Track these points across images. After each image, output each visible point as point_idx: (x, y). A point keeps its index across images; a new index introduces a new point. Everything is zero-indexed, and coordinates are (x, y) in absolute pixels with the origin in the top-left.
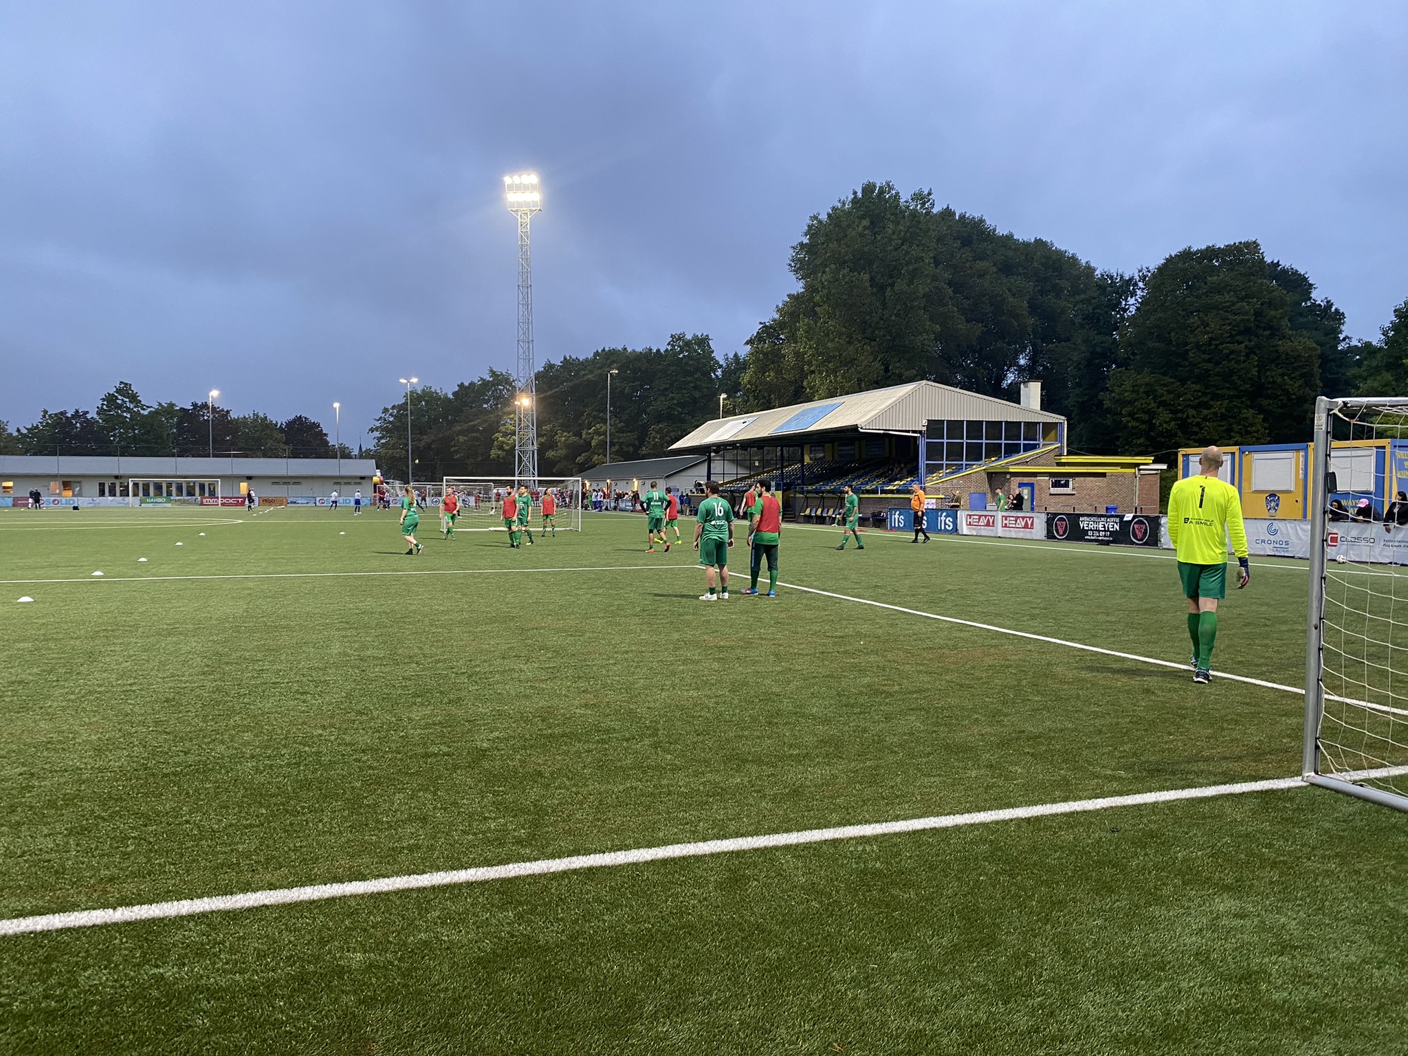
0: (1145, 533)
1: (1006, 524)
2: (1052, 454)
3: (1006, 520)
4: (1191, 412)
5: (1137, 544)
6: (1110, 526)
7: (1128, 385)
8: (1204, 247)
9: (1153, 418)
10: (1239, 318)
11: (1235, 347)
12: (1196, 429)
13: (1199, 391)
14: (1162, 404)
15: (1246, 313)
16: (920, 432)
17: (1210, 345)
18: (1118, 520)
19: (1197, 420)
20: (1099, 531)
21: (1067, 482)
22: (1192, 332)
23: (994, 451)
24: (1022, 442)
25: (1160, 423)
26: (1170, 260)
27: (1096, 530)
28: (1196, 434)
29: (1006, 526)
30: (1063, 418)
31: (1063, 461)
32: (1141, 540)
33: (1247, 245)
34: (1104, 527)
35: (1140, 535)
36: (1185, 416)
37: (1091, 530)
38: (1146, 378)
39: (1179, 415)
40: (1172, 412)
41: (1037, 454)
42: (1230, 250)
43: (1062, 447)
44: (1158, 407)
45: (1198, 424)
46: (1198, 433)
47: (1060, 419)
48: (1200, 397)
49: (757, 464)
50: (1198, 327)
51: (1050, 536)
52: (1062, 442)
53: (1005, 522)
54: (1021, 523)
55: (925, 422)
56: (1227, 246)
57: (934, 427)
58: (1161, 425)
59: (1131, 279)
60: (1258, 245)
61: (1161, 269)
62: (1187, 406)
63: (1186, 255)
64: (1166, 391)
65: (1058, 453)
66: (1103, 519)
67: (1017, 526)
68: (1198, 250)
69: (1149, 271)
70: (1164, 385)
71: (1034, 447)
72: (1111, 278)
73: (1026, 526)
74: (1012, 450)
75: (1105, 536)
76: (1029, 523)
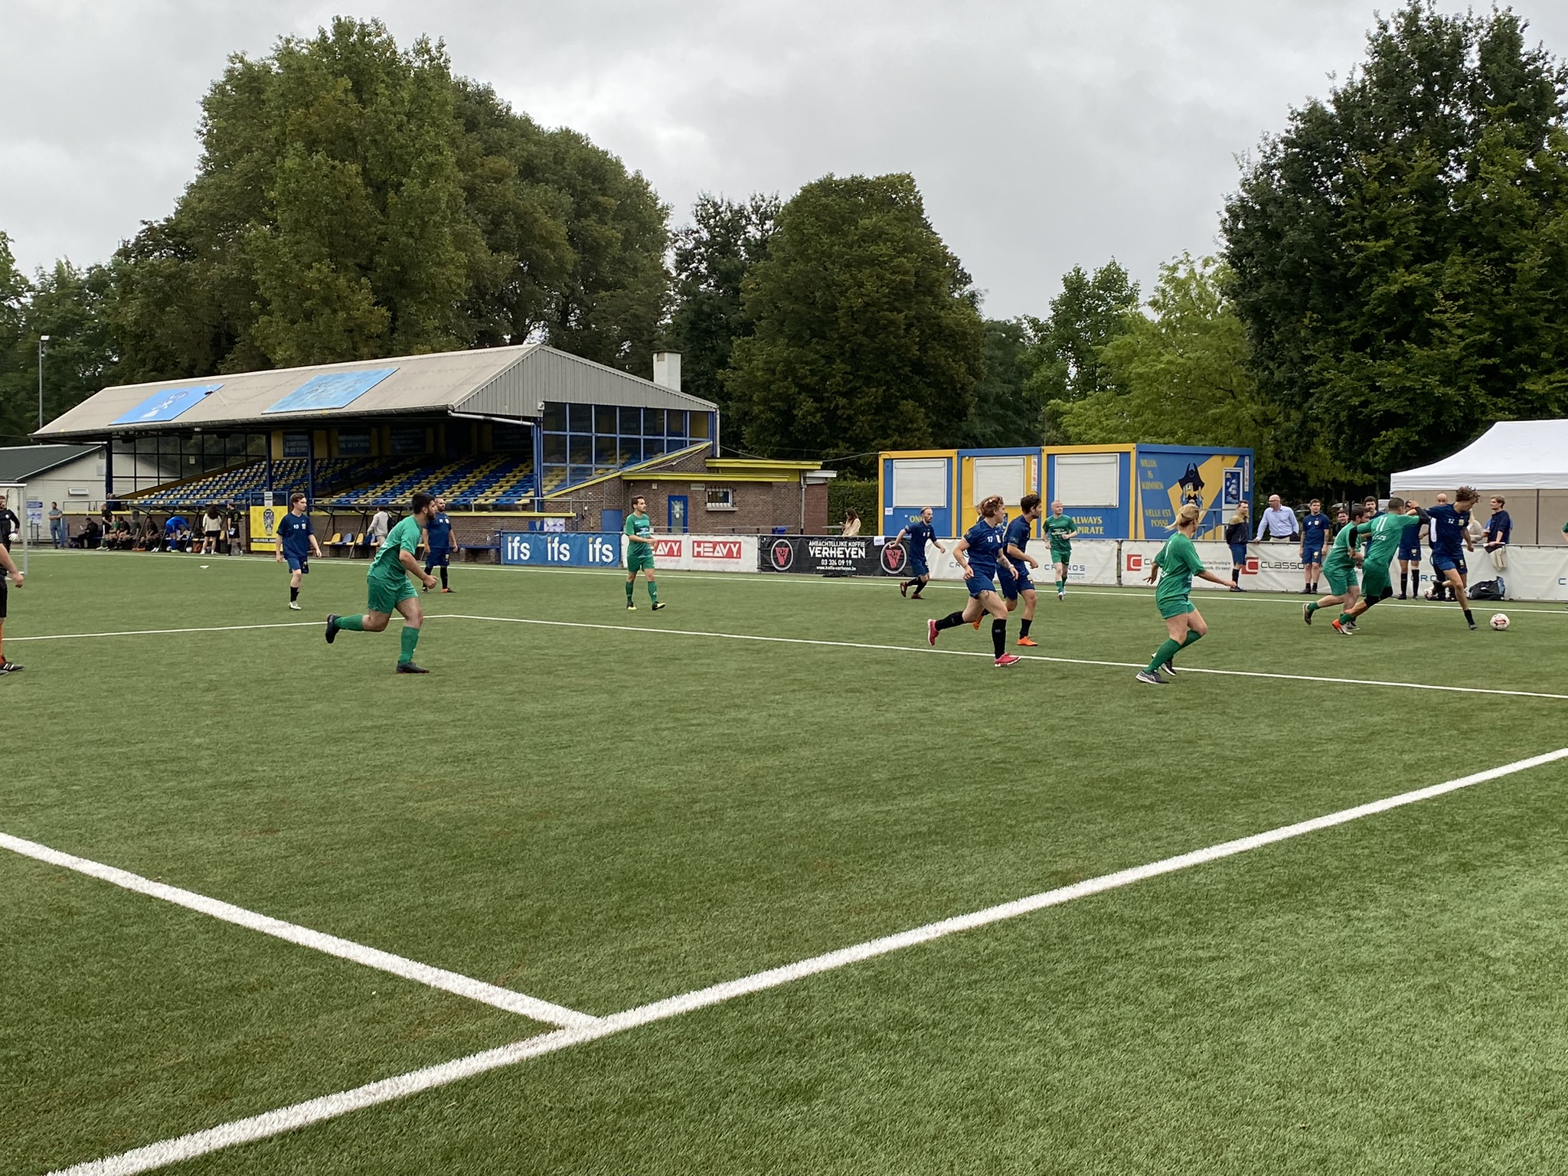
0: (901, 560)
1: (699, 553)
2: (702, 457)
3: (699, 546)
4: (842, 401)
5: (890, 575)
6: (853, 553)
7: (759, 361)
8: (848, 177)
9: (794, 408)
10: (899, 278)
11: (894, 316)
12: (845, 424)
13: (850, 373)
14: (803, 388)
15: (906, 273)
16: (534, 419)
17: (866, 311)
18: (863, 544)
19: (848, 412)
20: (837, 559)
21: (726, 494)
22: (841, 293)
23: (632, 451)
24: (665, 438)
25: (803, 415)
26: (808, 191)
27: (833, 558)
28: (846, 430)
29: (699, 555)
30: (715, 405)
31: (717, 465)
32: (896, 569)
33: (901, 178)
34: (845, 553)
35: (893, 563)
36: (833, 406)
37: (825, 558)
38: (781, 350)
39: (825, 405)
40: (816, 400)
41: (684, 455)
42: (879, 183)
43: (713, 447)
44: (799, 393)
45: (849, 419)
46: (849, 429)
47: (712, 406)
48: (851, 381)
49: (192, 461)
50: (850, 287)
51: (765, 566)
52: (713, 439)
53: (696, 549)
54: (722, 551)
55: (540, 405)
56: (878, 178)
57: (554, 411)
58: (804, 417)
59: (742, 209)
60: (913, 181)
61: (797, 203)
62: (835, 393)
63: (827, 187)
64: (810, 371)
65: (710, 455)
66: (842, 543)
67: (716, 554)
68: (841, 180)
69: (763, 201)
70: (807, 363)
71: (681, 445)
72: (715, 204)
73: (730, 555)
74: (652, 449)
75: (845, 566)
76: (735, 550)
